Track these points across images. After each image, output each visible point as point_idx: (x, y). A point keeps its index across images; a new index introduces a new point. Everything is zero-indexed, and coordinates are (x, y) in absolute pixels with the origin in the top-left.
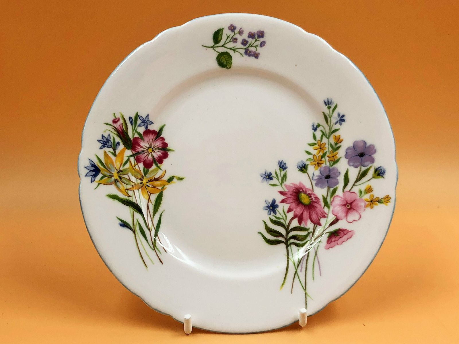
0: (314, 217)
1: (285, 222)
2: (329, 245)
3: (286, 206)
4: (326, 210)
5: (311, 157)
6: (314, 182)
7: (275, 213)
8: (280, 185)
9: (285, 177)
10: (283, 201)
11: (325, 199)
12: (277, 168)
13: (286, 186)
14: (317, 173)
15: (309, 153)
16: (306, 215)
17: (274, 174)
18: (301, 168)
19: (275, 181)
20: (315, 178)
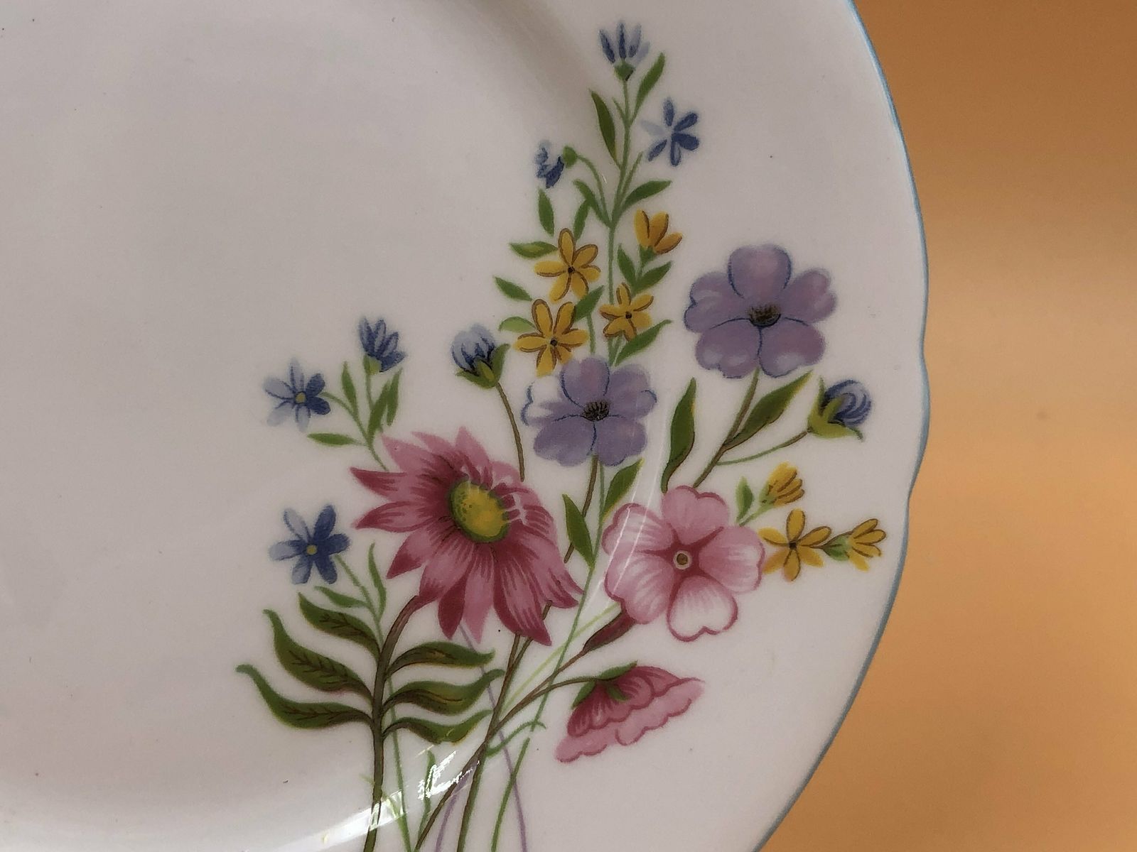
0: (519, 599)
1: (377, 620)
2: (578, 744)
3: (387, 544)
4: (577, 567)
5: (522, 309)
6: (529, 435)
7: (329, 573)
8: (363, 441)
9: (387, 403)
10: (371, 520)
11: (575, 518)
12: (354, 355)
13: (392, 446)
14: (548, 389)
15: (511, 291)
16: (479, 588)
17: (333, 387)
18: (470, 361)
19: (337, 421)
20: (535, 412)
